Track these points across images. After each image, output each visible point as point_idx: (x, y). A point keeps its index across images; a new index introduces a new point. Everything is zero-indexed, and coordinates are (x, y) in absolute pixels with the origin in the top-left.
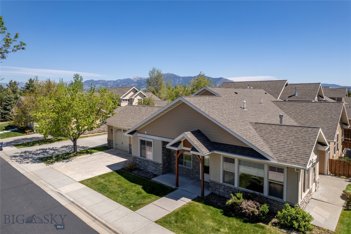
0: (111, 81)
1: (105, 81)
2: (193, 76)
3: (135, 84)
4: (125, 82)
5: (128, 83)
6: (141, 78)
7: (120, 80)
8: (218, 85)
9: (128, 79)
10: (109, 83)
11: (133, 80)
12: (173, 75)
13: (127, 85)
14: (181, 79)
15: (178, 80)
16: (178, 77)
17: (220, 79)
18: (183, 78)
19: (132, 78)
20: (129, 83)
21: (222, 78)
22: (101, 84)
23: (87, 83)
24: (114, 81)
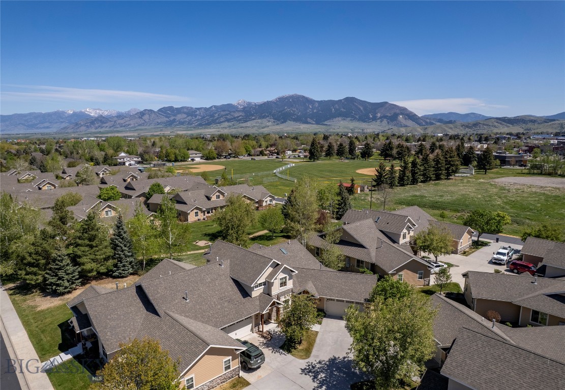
0: (201, 108)
1: (192, 108)
2: (336, 99)
3: (241, 114)
4: (224, 111)
5: (229, 111)
6: (249, 104)
7: (215, 106)
8: (379, 115)
9: (230, 106)
10: (198, 112)
11: (237, 107)
12: (303, 96)
13: (227, 115)
14: (317, 105)
15: (311, 107)
16: (312, 102)
17: (384, 104)
18: (320, 102)
19: (234, 103)
20: (231, 112)
21: (386, 103)
22: (185, 113)
23: (162, 112)
24: (206, 109)
